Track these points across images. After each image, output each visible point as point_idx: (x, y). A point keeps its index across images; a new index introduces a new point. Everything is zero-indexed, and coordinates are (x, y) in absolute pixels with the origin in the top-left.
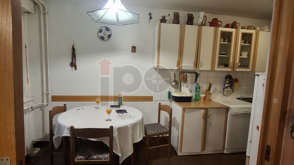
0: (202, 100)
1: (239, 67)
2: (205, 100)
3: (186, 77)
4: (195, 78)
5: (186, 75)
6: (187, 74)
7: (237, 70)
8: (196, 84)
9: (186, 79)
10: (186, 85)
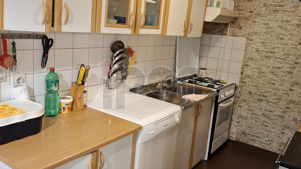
0: (66, 111)
1: (145, 27)
2: (72, 110)
3: (14, 50)
4: (41, 52)
5: (14, 44)
6: (16, 41)
7: (142, 31)
8: (46, 71)
9: (15, 57)
10: (13, 78)
